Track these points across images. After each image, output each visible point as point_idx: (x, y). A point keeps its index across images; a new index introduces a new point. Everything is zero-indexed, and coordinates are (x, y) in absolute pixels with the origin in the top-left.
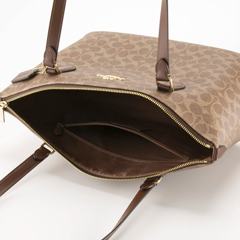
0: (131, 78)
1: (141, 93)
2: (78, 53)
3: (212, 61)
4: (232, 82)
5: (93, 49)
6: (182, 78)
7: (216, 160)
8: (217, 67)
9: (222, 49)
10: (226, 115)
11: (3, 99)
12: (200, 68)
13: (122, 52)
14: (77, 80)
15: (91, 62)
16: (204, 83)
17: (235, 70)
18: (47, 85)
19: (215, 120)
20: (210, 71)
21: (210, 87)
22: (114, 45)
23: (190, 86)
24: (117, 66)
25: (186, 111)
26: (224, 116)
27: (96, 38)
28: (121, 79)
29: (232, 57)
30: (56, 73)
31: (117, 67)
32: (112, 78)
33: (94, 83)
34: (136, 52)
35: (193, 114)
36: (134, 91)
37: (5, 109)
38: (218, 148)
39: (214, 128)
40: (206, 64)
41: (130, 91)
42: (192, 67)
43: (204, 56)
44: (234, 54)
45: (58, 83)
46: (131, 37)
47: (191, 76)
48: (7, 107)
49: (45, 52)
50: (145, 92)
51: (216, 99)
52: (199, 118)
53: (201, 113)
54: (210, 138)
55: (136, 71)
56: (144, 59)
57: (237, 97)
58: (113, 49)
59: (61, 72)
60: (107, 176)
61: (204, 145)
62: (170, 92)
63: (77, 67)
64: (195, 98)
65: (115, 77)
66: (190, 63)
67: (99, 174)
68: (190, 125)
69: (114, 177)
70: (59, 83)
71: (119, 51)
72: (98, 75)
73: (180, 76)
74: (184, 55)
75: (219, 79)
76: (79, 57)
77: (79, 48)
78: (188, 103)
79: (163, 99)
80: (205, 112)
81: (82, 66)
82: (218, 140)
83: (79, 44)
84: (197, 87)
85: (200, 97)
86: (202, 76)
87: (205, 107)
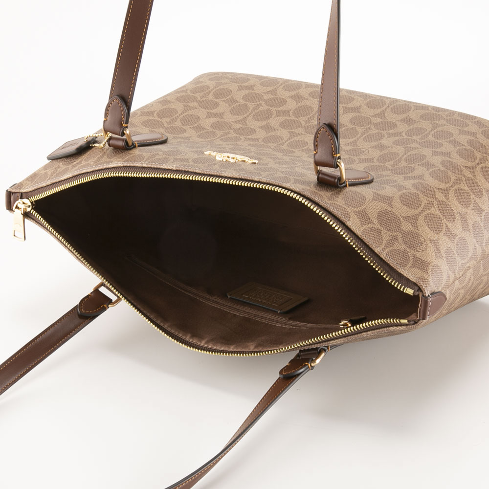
0: (271, 160)
1: (283, 188)
2: (175, 111)
3: (433, 132)
4: (468, 174)
5: (204, 105)
6: (372, 164)
7: (424, 318)
8: (441, 145)
9: (456, 111)
10: (451, 235)
11: (24, 195)
12: (408, 146)
13: (261, 111)
14: (166, 160)
15: (199, 128)
16: (410, 175)
17: (475, 152)
18: (109, 168)
19: (426, 244)
20: (427, 152)
21: (421, 181)
22: (245, 98)
23: (384, 178)
24: (248, 137)
25: (369, 225)
26: (444, 237)
27: (212, 84)
28: (250, 161)
29: (473, 128)
30: (127, 147)
31: (246, 139)
32: (233, 158)
33: (197, 167)
34: (288, 112)
35: (384, 231)
36: (270, 184)
37: (26, 215)
38: (429, 296)
39: (422, 258)
40: (421, 139)
41: (264, 183)
42: (393, 143)
43: (418, 123)
44: (479, 122)
45: (128, 165)
46: (280, 84)
47: (389, 161)
48: (31, 211)
49: (108, 106)
50: (292, 187)
51: (430, 204)
52: (395, 238)
53: (399, 228)
54: (413, 275)
55: (285, 147)
56: (303, 127)
57: (475, 203)
58: (243, 105)
59: (137, 145)
60: (218, 348)
61: (401, 290)
62: (340, 187)
63: (170, 137)
64: (389, 200)
65: (240, 158)
66: (390, 135)
67: (203, 344)
68: (376, 251)
69: (231, 350)
70: (131, 165)
71: (254, 109)
72: (207, 153)
73: (367, 160)
74: (381, 120)
75: (441, 166)
76: (176, 119)
77: (178, 102)
78: (374, 208)
79: (326, 200)
80: (407, 227)
81: (180, 136)
82: (430, 280)
83: (178, 95)
84: (396, 181)
85: (399, 200)
86: (410, 160)
87: (406, 218)
